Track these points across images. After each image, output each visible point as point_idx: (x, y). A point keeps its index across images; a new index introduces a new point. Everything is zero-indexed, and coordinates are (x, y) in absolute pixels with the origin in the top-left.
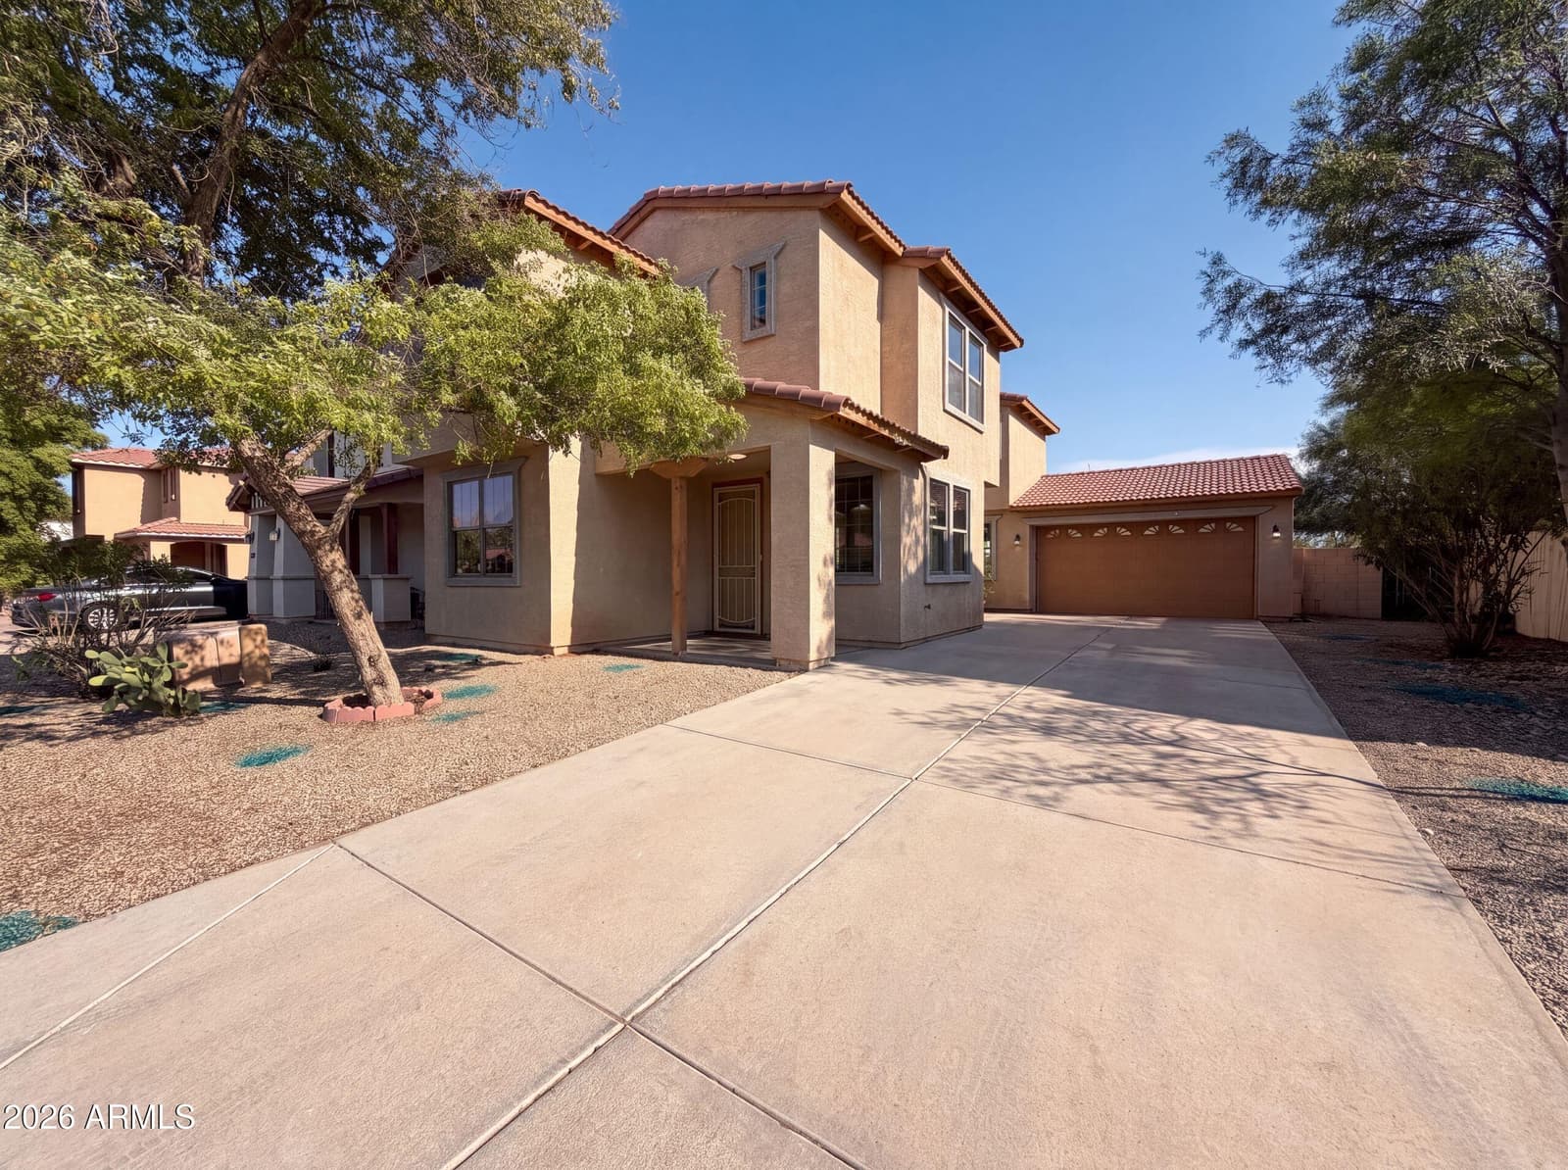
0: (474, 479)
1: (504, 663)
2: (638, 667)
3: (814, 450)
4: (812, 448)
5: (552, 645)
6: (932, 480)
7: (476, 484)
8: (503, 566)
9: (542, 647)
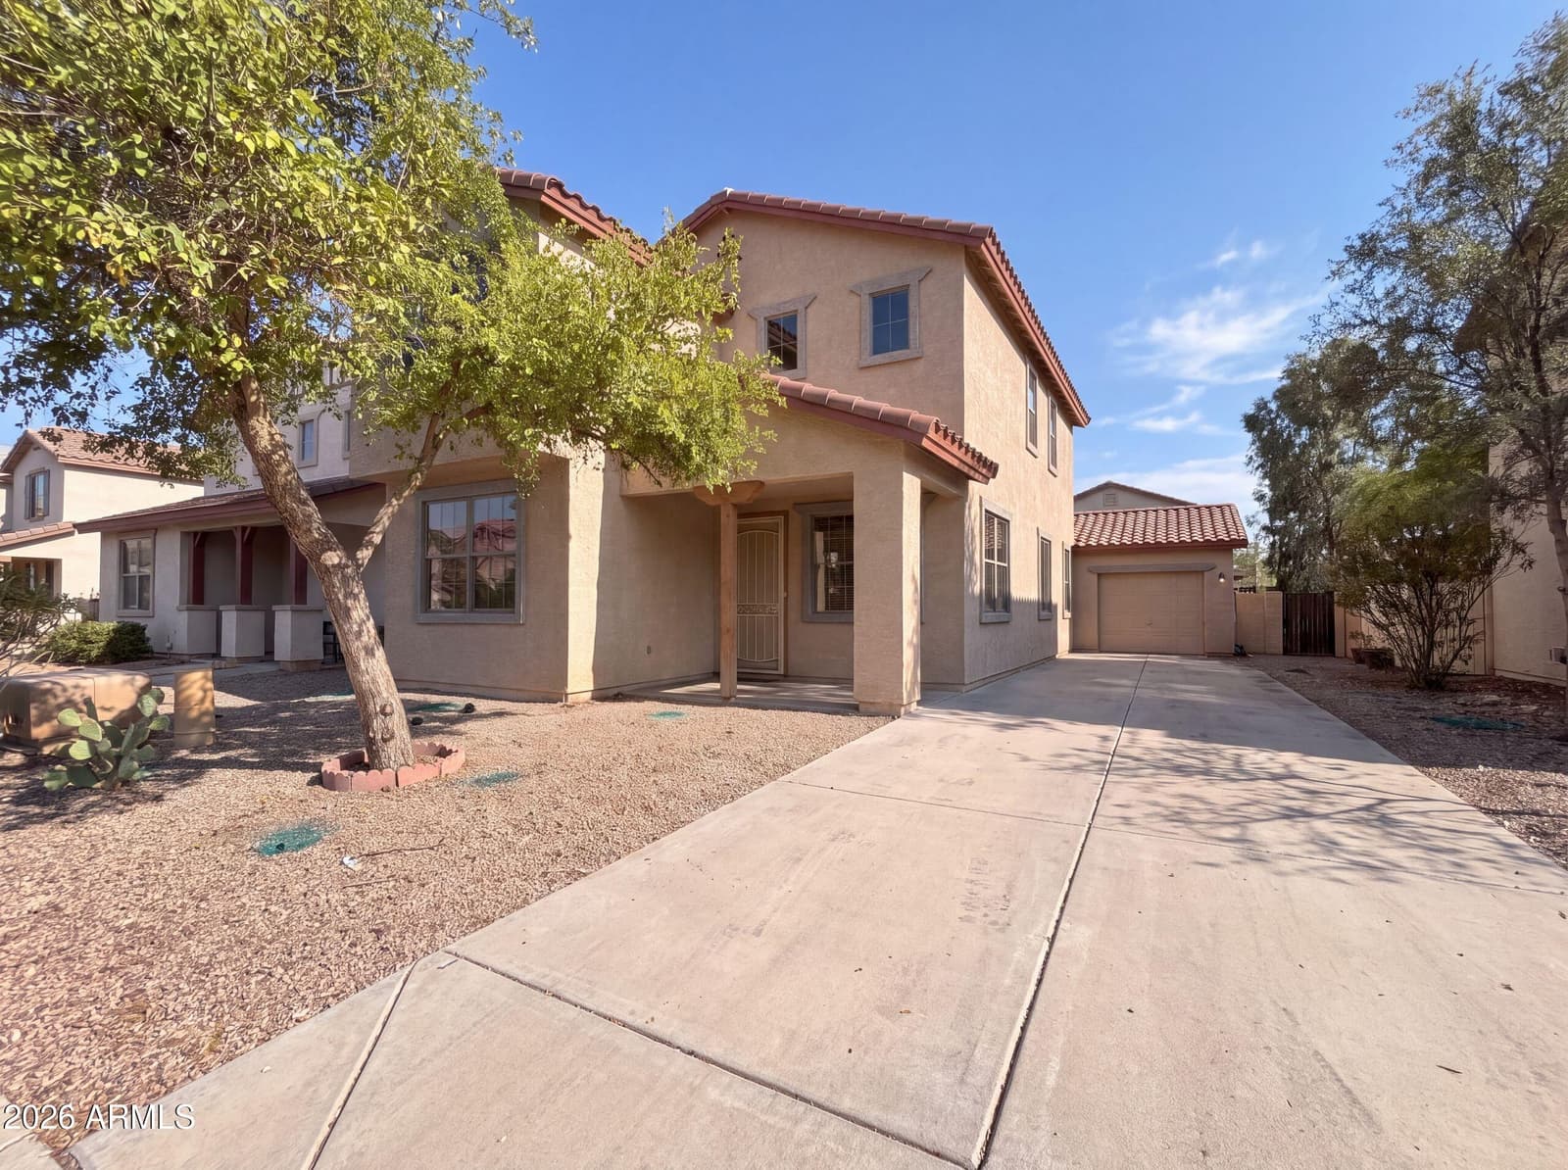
0: (464, 498)
1: (507, 714)
2: (679, 714)
3: (906, 476)
4: (904, 474)
5: (569, 691)
6: (987, 511)
7: (463, 505)
8: (502, 599)
9: (553, 693)
